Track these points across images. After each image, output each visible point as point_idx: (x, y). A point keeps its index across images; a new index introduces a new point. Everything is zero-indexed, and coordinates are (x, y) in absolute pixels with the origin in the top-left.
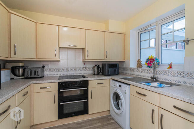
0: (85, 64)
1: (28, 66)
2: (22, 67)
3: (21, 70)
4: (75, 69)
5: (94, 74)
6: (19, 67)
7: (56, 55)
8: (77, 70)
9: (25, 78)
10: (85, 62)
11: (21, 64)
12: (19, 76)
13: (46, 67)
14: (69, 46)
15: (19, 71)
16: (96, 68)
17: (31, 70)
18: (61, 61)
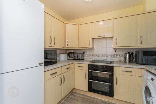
0: (115, 51)
1: (76, 52)
2: (73, 53)
3: (72, 54)
4: (106, 56)
5: (125, 62)
6: (71, 53)
7: (89, 45)
8: (108, 57)
9: (74, 59)
10: (115, 49)
11: (72, 51)
12: (71, 58)
13: (85, 53)
14: (99, 36)
15: (71, 55)
16: (127, 55)
17: (78, 55)
18: (95, 49)
